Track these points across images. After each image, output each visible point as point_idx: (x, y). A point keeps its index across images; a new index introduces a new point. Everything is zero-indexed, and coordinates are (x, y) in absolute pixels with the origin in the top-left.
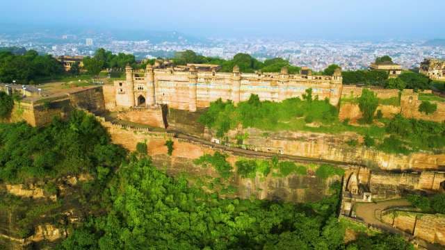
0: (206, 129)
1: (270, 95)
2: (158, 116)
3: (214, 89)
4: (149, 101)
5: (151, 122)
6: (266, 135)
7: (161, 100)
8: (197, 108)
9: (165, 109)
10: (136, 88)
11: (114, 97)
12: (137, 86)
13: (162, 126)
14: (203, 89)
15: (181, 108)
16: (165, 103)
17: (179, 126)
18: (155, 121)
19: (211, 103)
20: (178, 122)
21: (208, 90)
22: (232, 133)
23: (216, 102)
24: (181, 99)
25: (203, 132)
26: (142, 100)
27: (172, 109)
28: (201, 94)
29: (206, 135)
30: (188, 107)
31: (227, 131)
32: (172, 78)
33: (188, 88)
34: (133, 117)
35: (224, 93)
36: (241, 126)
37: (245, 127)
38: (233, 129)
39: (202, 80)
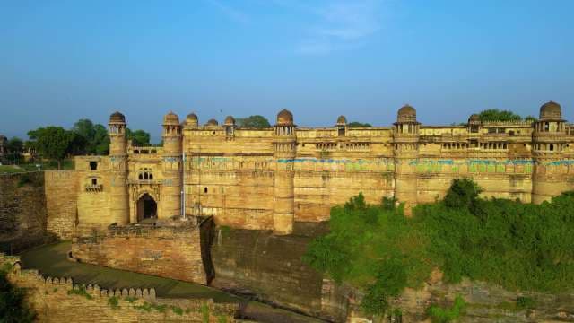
0: (328, 285)
1: (506, 183)
2: (189, 251)
3: (342, 173)
4: (165, 209)
5: (167, 268)
6: (521, 303)
7: (198, 205)
8: (296, 223)
9: (208, 227)
10: (134, 176)
11: (75, 198)
12: (136, 170)
13: (199, 277)
14: (310, 173)
15: (253, 225)
16: (207, 212)
17: (246, 275)
18: (181, 264)
19: (334, 210)
20: (243, 263)
21: (326, 175)
22: (414, 298)
23: (349, 207)
24: (252, 202)
25: (318, 295)
26: (148, 206)
27: (226, 229)
28: (306, 187)
29: (327, 304)
30: (271, 222)
31: (396, 293)
32: (229, 147)
33: (272, 173)
34: (117, 255)
35: (371, 182)
36: (437, 275)
37: (450, 278)
38: (417, 287)
39: (310, 148)
